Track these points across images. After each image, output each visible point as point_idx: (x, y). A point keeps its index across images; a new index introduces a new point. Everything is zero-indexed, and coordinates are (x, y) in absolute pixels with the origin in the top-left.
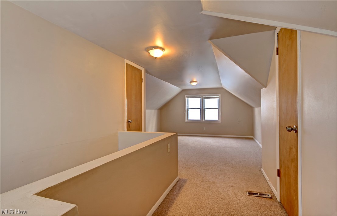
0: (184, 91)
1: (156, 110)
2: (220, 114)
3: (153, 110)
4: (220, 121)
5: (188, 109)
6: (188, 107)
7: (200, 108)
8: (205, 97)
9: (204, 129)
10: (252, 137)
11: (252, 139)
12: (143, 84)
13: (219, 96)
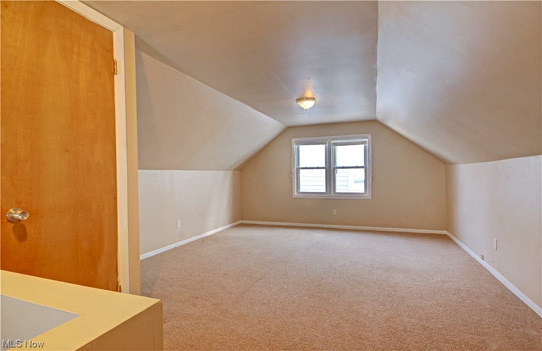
0: (289, 128)
1: (229, 173)
2: (371, 179)
3: (222, 173)
4: (369, 195)
5: (298, 169)
6: (299, 164)
7: (324, 166)
8: (335, 141)
9: (334, 214)
10: (445, 232)
11: (445, 238)
12: (119, 80)
13: (367, 140)
